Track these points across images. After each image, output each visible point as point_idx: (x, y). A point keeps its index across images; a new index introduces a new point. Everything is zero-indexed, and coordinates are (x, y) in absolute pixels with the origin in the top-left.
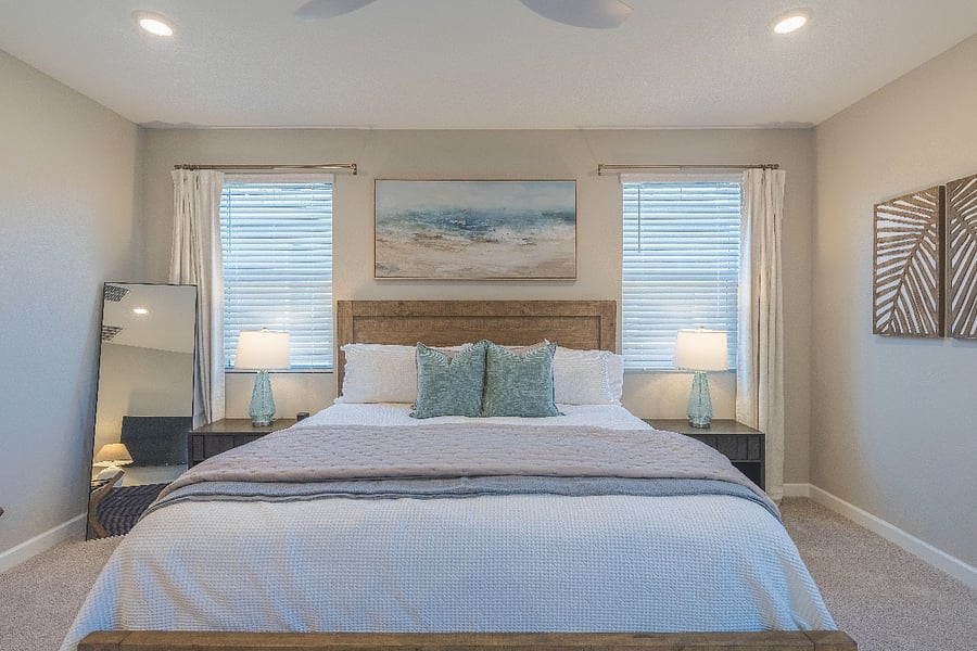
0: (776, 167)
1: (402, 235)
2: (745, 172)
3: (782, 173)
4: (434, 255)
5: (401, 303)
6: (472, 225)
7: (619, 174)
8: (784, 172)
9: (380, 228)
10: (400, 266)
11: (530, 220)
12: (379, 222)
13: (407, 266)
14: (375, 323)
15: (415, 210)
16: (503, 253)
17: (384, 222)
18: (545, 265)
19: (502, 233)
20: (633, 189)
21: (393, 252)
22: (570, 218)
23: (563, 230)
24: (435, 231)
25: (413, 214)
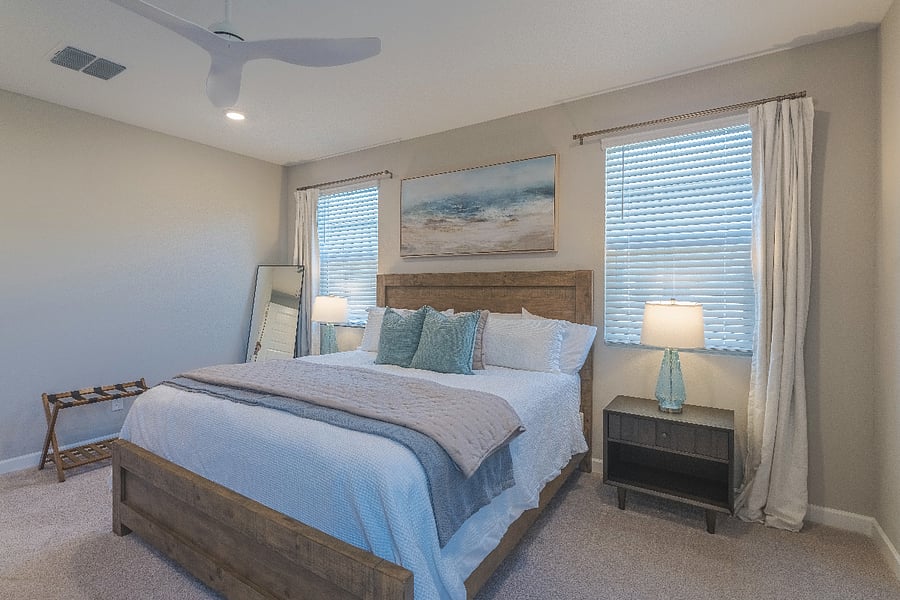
0: (803, 95)
1: (417, 221)
2: (752, 111)
3: (809, 101)
4: (439, 236)
5: (415, 276)
6: (467, 208)
7: (600, 141)
8: (811, 98)
9: (404, 217)
10: (416, 246)
11: (513, 198)
12: (403, 213)
13: (420, 246)
14: (401, 292)
15: (426, 200)
16: (491, 230)
17: (407, 212)
18: (525, 239)
19: (491, 212)
20: (617, 153)
21: (412, 235)
22: (549, 192)
23: (543, 205)
24: (441, 216)
25: (425, 204)
